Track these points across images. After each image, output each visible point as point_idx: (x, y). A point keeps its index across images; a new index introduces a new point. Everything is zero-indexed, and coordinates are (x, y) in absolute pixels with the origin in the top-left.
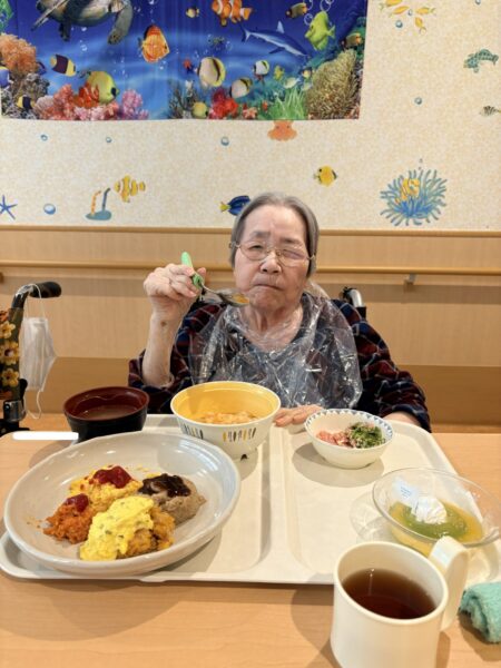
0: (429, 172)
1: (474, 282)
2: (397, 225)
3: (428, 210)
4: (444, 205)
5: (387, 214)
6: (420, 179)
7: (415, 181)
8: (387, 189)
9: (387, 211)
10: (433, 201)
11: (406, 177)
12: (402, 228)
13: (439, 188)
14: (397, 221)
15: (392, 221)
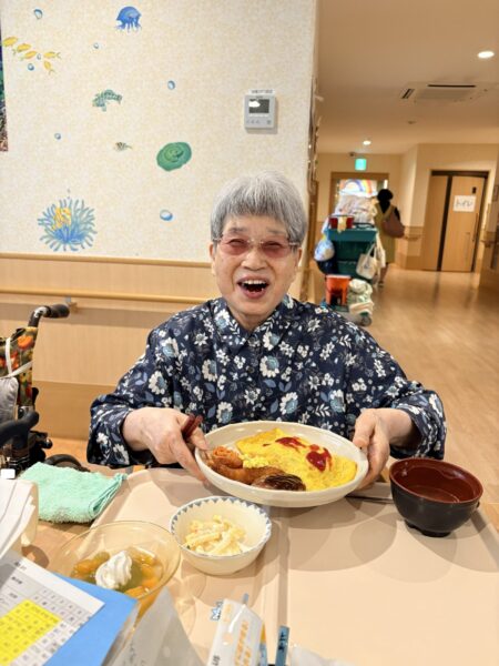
0: (77, 202)
1: (133, 307)
2: (56, 250)
3: (81, 237)
4: (95, 233)
5: (45, 240)
6: (70, 207)
7: (67, 209)
8: (43, 217)
9: (45, 237)
10: (85, 229)
11: (58, 205)
12: (60, 253)
13: (88, 216)
14: (55, 247)
15: (51, 247)
